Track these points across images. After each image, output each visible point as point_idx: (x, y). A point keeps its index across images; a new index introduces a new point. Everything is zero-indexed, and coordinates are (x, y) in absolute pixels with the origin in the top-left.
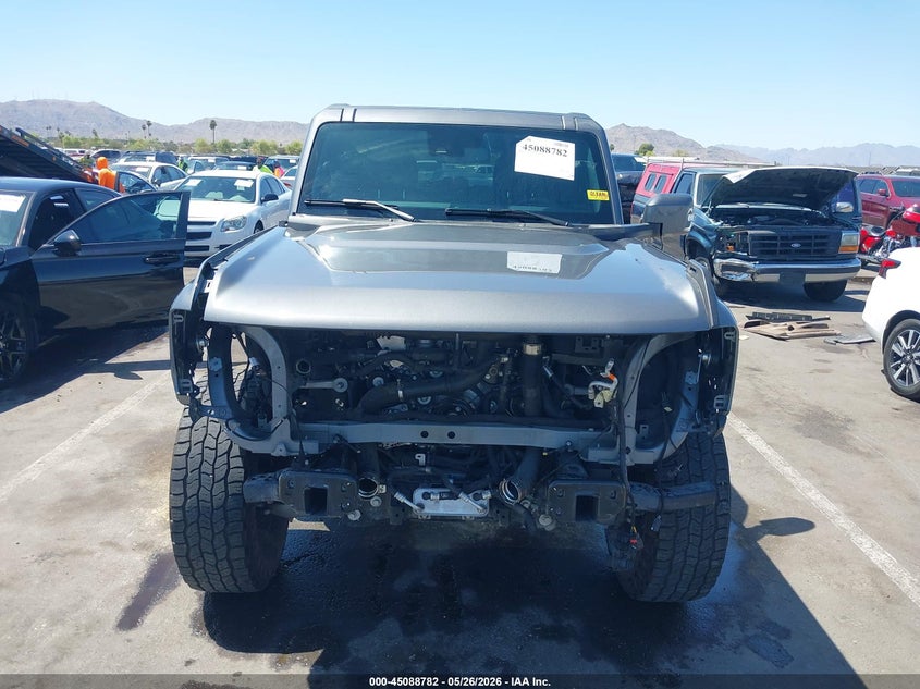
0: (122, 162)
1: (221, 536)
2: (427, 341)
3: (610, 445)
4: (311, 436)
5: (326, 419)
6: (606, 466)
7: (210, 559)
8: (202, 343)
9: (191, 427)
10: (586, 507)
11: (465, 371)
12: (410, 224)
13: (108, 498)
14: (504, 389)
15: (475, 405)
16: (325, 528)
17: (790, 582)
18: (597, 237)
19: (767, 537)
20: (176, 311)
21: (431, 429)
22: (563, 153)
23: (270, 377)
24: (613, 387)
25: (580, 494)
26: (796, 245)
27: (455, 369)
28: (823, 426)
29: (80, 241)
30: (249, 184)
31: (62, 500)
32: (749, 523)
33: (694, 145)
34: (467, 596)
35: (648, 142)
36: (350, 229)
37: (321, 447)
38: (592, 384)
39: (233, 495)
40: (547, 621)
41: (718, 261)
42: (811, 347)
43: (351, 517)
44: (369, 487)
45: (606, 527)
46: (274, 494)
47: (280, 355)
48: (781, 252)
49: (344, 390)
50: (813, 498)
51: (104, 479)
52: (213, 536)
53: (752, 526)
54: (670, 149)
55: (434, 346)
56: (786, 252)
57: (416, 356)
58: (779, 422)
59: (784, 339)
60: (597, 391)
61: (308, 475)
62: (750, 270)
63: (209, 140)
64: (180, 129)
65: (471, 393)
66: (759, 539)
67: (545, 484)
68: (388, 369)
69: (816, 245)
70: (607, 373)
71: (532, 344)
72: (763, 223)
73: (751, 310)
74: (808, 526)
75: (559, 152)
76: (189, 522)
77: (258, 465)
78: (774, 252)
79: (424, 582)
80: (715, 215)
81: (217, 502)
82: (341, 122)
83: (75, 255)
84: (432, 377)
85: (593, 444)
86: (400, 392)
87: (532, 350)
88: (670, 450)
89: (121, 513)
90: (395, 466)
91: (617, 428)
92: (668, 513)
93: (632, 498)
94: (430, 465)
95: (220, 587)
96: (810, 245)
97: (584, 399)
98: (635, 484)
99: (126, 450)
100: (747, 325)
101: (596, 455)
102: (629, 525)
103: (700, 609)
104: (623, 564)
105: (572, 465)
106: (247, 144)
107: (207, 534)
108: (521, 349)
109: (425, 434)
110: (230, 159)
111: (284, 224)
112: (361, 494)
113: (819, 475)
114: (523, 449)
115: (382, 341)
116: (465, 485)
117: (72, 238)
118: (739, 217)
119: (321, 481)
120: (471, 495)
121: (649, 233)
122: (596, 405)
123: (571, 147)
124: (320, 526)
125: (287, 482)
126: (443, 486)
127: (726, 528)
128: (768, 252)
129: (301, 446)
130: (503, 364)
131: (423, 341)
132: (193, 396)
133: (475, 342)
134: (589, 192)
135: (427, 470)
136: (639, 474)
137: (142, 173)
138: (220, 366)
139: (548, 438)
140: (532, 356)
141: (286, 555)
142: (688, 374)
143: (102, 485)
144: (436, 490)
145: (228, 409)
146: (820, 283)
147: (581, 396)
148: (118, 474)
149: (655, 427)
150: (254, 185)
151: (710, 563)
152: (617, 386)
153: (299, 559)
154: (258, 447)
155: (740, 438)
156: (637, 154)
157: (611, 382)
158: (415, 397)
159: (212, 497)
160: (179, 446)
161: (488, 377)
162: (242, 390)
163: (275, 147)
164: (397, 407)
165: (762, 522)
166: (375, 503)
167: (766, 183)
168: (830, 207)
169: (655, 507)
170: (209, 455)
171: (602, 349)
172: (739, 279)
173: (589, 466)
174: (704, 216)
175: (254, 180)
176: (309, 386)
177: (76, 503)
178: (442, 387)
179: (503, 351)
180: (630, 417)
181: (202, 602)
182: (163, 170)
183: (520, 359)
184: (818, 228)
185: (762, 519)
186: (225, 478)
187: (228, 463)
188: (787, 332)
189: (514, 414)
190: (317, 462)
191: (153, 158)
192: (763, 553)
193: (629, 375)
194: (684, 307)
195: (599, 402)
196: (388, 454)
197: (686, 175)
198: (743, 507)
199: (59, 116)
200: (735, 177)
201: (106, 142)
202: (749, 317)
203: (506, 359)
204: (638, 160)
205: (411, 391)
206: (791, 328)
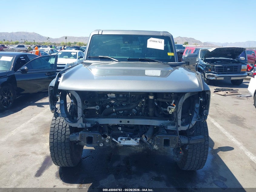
0: (41, 48)
1: (64, 150)
2: (122, 95)
3: (174, 125)
4: (89, 122)
5: (93, 117)
6: (173, 131)
7: (60, 157)
8: (58, 96)
9: (55, 120)
10: (167, 142)
11: (132, 103)
12: (118, 62)
13: (34, 140)
14: (143, 109)
15: (135, 113)
16: (94, 149)
17: (227, 165)
18: (170, 66)
19: (220, 152)
20: (50, 87)
21: (123, 120)
22: (161, 42)
23: (77, 105)
24: (174, 108)
25: (165, 138)
26: (228, 69)
27: (129, 103)
28: (236, 120)
29: (28, 69)
30: (75, 54)
31: (21, 141)
32: (215, 148)
33: (200, 42)
34: (134, 168)
35: (187, 41)
36: (101, 64)
37: (91, 125)
38: (168, 107)
39: (67, 139)
40: (156, 175)
41: (206, 74)
42: (233, 98)
43: (100, 145)
44: (105, 137)
45: (173, 148)
46: (78, 138)
47: (80, 99)
48: (224, 71)
49: (98, 109)
50: (234, 141)
51: (33, 135)
52: (61, 151)
53: (216, 149)
54: (193, 43)
55: (123, 97)
56: (226, 71)
57: (118, 99)
58: (224, 119)
59: (225, 96)
60: (170, 109)
61: (87, 133)
62: (215, 76)
63: (65, 42)
64: (57, 39)
65: (134, 110)
66: (217, 152)
67: (155, 136)
68: (111, 103)
69: (234, 69)
70: (173, 104)
71: (151, 96)
72: (219, 63)
73: (215, 88)
74: (232, 149)
75: (160, 42)
76: (55, 146)
77: (74, 130)
78: (222, 71)
79: (121, 164)
80: (205, 61)
81: (63, 141)
82: (98, 34)
83: (27, 73)
84: (123, 105)
85: (169, 124)
86: (114, 110)
87: (151, 97)
88: (191, 126)
89: (37, 144)
90: (112, 131)
91: (176, 119)
92: (191, 144)
93: (180, 140)
94: (123, 131)
95: (63, 165)
96: (232, 69)
97: (166, 112)
98: (181, 136)
99: (39, 127)
100: (214, 92)
101: (170, 128)
102: (179, 148)
103: (200, 172)
104: (178, 159)
105: (163, 130)
106: (75, 43)
107: (60, 150)
108: (148, 97)
109: (121, 122)
110: (70, 47)
111: (82, 63)
112: (103, 138)
113: (235, 134)
114: (149, 126)
115: (109, 95)
116: (133, 136)
117: (26, 68)
118: (212, 61)
119: (91, 134)
120: (134, 139)
121: (185, 65)
122: (170, 113)
123: (163, 41)
124: (93, 148)
125: (81, 135)
126: (126, 137)
127: (208, 149)
128: (221, 71)
129: (86, 125)
130: (143, 101)
131: (120, 95)
132: (56, 111)
133: (135, 95)
134: (168, 53)
135: (122, 132)
136: (182, 133)
137: (46, 51)
138: (63, 102)
139: (156, 123)
140: (151, 99)
141: (83, 156)
142: (196, 104)
143: (32, 136)
144: (124, 138)
145: (65, 115)
146: (235, 80)
147: (166, 111)
148: (37, 133)
149: (187, 120)
150: (77, 54)
151: (203, 159)
152: (176, 107)
153: (86, 157)
154: (74, 125)
155: (212, 124)
156: (184, 44)
157: (174, 106)
158: (118, 111)
159: (61, 139)
160: (52, 125)
161: (139, 105)
162: (70, 109)
163: (83, 44)
164: (113, 114)
165: (218, 148)
166: (107, 141)
167: (220, 52)
168: (238, 59)
169: (187, 143)
170: (60, 127)
171: (171, 97)
172: (212, 79)
173: (168, 131)
174: (202, 61)
175: (77, 53)
176: (88, 108)
177: (25, 141)
178: (126, 108)
179: (143, 98)
180: (179, 117)
181: (59, 169)
182: (52, 50)
183: (148, 100)
184: (235, 64)
185: (219, 147)
186: (65, 134)
187: (66, 130)
188: (226, 94)
189: (146, 116)
190: (90, 129)
191: (49, 47)
192: (219, 156)
193: (179, 104)
194: (195, 85)
195: (170, 112)
196: (111, 127)
197: (197, 50)
198: (213, 143)
199: (24, 36)
200: (211, 50)
201: (37, 43)
202: (215, 90)
203: (144, 100)
204: (184, 46)
205: (117, 109)
206: (227, 93)
